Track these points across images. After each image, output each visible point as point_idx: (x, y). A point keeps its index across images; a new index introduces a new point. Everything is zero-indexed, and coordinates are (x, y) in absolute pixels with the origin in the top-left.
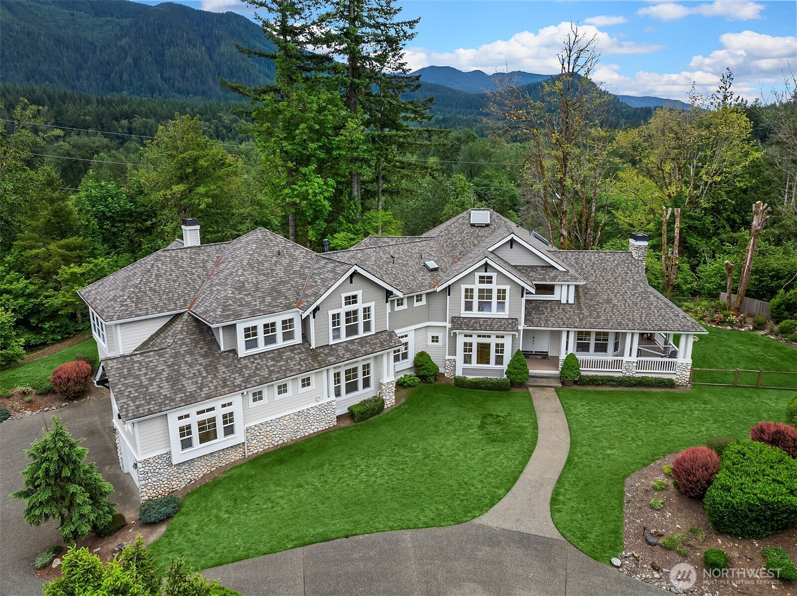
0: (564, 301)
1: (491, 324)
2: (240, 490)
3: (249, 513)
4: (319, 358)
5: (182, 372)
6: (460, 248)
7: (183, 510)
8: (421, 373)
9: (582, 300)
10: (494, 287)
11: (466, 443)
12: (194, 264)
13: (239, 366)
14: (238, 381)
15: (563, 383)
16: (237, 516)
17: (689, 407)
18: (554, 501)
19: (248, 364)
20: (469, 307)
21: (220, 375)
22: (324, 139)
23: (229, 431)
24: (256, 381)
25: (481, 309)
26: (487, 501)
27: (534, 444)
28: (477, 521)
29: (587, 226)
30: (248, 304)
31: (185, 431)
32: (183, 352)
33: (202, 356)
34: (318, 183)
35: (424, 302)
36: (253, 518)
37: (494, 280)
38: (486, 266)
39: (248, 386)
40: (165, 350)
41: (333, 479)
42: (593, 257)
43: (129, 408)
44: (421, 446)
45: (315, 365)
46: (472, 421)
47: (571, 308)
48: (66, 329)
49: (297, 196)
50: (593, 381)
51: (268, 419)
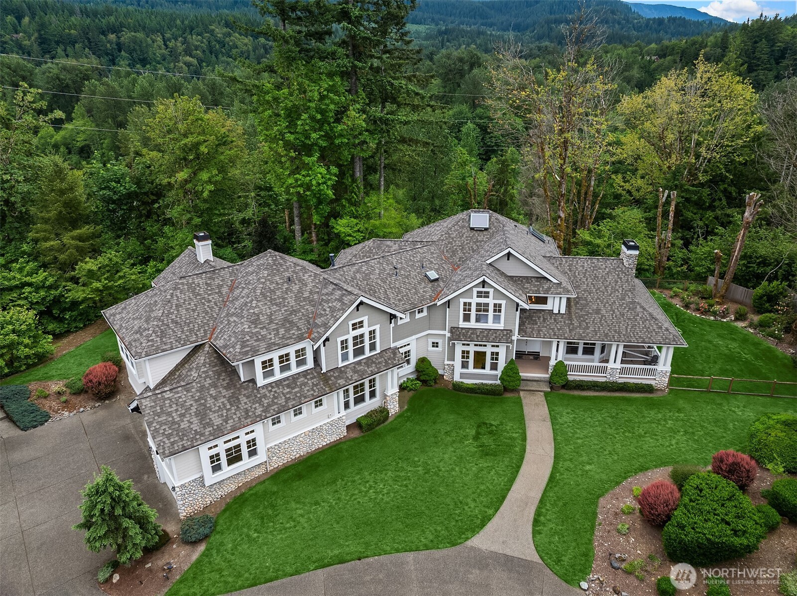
0: (556, 311)
1: (487, 335)
2: (265, 508)
3: (275, 533)
4: (330, 382)
5: (208, 405)
6: (460, 254)
7: (219, 528)
8: (422, 378)
9: (573, 309)
10: (491, 301)
11: (461, 457)
12: (210, 290)
13: (259, 396)
14: (258, 412)
15: (551, 388)
16: (265, 535)
17: (664, 416)
18: (536, 522)
19: (267, 392)
20: (467, 318)
21: (242, 406)
22: (326, 127)
23: (253, 453)
24: (274, 410)
25: (478, 320)
26: (479, 522)
27: (522, 458)
28: (469, 543)
29: (585, 198)
30: (264, 338)
31: (215, 458)
32: (207, 386)
33: (225, 388)
34: (321, 173)
35: (425, 313)
36: (279, 537)
37: (491, 295)
38: (484, 283)
39: (268, 415)
40: (191, 385)
41: (346, 496)
42: (586, 264)
43: (166, 446)
44: (422, 460)
45: (327, 389)
46: (467, 430)
47: (562, 318)
48: (87, 316)
49: (301, 186)
50: (580, 386)
51: (286, 439)
